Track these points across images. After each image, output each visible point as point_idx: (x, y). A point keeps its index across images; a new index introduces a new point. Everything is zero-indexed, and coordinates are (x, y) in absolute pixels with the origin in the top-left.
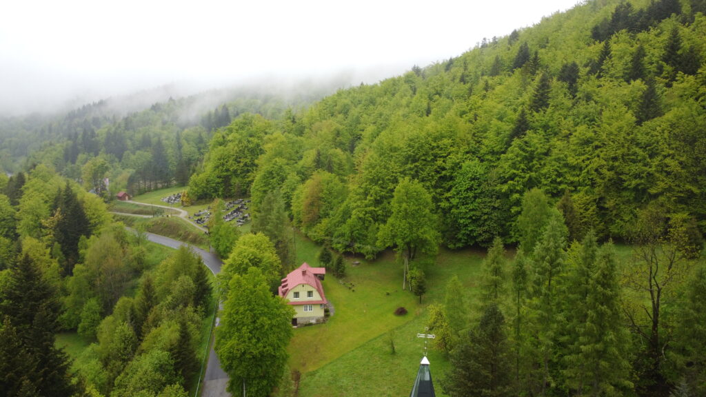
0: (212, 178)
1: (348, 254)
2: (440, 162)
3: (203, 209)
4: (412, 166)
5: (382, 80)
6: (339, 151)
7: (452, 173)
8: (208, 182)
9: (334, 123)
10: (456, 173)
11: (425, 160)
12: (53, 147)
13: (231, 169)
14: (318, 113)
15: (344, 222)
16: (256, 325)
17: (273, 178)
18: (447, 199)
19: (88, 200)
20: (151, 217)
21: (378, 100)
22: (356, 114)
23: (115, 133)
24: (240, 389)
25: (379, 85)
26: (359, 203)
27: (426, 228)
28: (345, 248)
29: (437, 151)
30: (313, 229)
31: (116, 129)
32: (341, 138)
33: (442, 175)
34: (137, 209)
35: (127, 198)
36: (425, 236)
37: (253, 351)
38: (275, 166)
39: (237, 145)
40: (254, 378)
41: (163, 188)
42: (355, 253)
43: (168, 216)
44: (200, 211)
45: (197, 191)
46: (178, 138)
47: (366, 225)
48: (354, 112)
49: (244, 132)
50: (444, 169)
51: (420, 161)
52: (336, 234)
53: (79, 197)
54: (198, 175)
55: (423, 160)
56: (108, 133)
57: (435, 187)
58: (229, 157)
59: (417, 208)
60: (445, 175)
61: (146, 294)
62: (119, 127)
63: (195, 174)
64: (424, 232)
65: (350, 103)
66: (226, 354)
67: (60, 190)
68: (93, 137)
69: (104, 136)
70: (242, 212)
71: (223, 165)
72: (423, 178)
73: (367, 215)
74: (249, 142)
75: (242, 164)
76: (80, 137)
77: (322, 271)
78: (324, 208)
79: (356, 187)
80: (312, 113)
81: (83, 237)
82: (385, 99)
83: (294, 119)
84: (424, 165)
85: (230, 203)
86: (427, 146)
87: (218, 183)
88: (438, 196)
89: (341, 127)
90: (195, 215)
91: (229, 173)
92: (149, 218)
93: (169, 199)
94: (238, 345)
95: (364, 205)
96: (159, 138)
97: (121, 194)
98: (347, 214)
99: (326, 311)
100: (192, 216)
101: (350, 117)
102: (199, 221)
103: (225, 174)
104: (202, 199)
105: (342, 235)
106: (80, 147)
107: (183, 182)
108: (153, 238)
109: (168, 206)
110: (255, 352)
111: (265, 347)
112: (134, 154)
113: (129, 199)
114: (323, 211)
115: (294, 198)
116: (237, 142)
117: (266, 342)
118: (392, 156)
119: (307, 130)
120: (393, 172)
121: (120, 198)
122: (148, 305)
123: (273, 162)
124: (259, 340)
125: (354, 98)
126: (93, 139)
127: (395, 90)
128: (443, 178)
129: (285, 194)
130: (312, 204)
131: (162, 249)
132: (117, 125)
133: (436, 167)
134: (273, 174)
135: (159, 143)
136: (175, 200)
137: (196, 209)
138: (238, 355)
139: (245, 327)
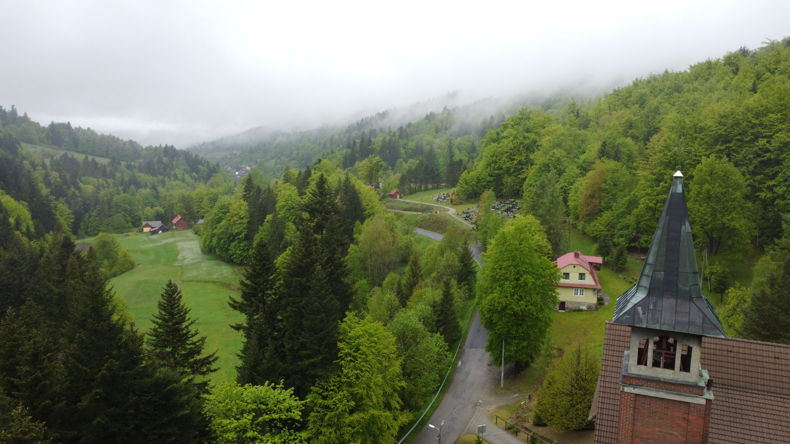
0: (482, 176)
1: (632, 250)
2: (762, 142)
3: (473, 208)
4: (722, 148)
5: (693, 65)
6: (629, 140)
7: (779, 155)
8: (479, 180)
9: (627, 114)
10: (785, 155)
11: (741, 141)
12: (334, 154)
13: (504, 166)
14: (607, 105)
15: (630, 214)
16: (519, 282)
17: (549, 172)
18: (770, 189)
19: (364, 192)
20: (419, 213)
21: (686, 87)
22: (656, 104)
23: (390, 141)
24: (499, 348)
25: (688, 71)
26: (649, 191)
27: (734, 214)
28: (629, 243)
29: (759, 129)
30: (592, 224)
31: (391, 137)
32: (634, 131)
33: (765, 158)
34: (407, 206)
35: (398, 196)
36: (732, 223)
37: (514, 307)
38: (553, 159)
39: (512, 141)
40: (514, 338)
41: (432, 189)
42: (641, 248)
43: (436, 212)
44: (469, 209)
45: (467, 189)
46: (450, 147)
47: (657, 216)
48: (653, 102)
49: (521, 128)
50: (768, 151)
51: (734, 142)
52: (619, 226)
53: (357, 187)
54: (469, 173)
55: (738, 139)
56: (384, 141)
57: (753, 173)
58: (502, 154)
59: (724, 190)
60: (769, 159)
61: (412, 270)
62: (394, 135)
63: (466, 171)
64: (733, 219)
65: (648, 92)
66: (487, 306)
67: (340, 182)
68: (369, 145)
69: (380, 144)
70: (512, 212)
71: (496, 162)
72: (737, 162)
73: (659, 204)
74: (525, 138)
75: (515, 162)
76: (358, 145)
77: (599, 260)
78: (606, 200)
79: (646, 173)
80: (600, 105)
81: (358, 222)
82: (696, 84)
83: (578, 113)
84: (739, 147)
85: (501, 203)
86: (745, 123)
87: (490, 182)
88: (756, 184)
89: (634, 118)
90: (463, 212)
91: (501, 172)
92: (418, 215)
93: (439, 198)
94: (499, 298)
95: (655, 193)
96: (432, 146)
97: (392, 193)
98: (633, 203)
99: (600, 300)
100: (460, 213)
101: (647, 107)
102: (467, 218)
103: (497, 172)
104: (471, 198)
105: (626, 227)
106: (357, 155)
107: (453, 183)
108: (421, 232)
109: (436, 204)
110: (516, 309)
111: (526, 306)
112: (406, 162)
113: (400, 198)
114: (605, 203)
115: (572, 193)
116: (512, 138)
117: (529, 301)
118: (696, 138)
119: (592, 124)
120: (696, 156)
121: (391, 196)
122: (414, 282)
123: (551, 153)
124: (521, 298)
125: (654, 88)
126: (370, 147)
127: (710, 74)
128: (767, 163)
129: (561, 188)
130: (592, 196)
131: (429, 241)
132: (392, 134)
133: (755, 148)
134: (549, 167)
135: (431, 151)
136: (444, 199)
137: (464, 207)
138: (499, 308)
139: (508, 282)
